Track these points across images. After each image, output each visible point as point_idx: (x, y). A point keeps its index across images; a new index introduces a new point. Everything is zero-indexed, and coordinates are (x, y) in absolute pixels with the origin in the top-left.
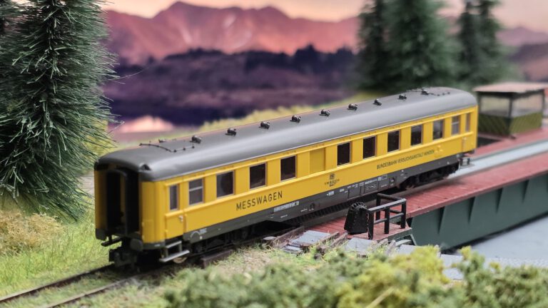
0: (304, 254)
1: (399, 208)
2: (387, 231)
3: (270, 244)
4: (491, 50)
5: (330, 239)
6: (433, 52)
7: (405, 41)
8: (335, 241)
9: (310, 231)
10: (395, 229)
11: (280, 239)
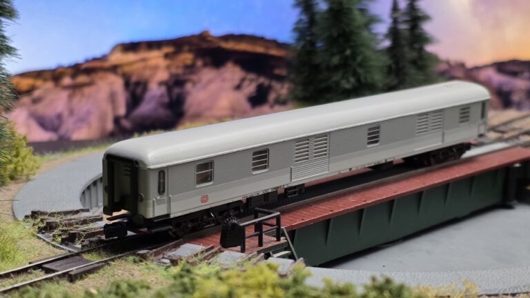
0: (172, 268)
1: (274, 221)
2: (261, 244)
3: (144, 257)
4: (420, 63)
5: (202, 252)
6: (360, 65)
7: (333, 55)
8: (206, 254)
9: (187, 244)
10: (269, 241)
11: (155, 252)
